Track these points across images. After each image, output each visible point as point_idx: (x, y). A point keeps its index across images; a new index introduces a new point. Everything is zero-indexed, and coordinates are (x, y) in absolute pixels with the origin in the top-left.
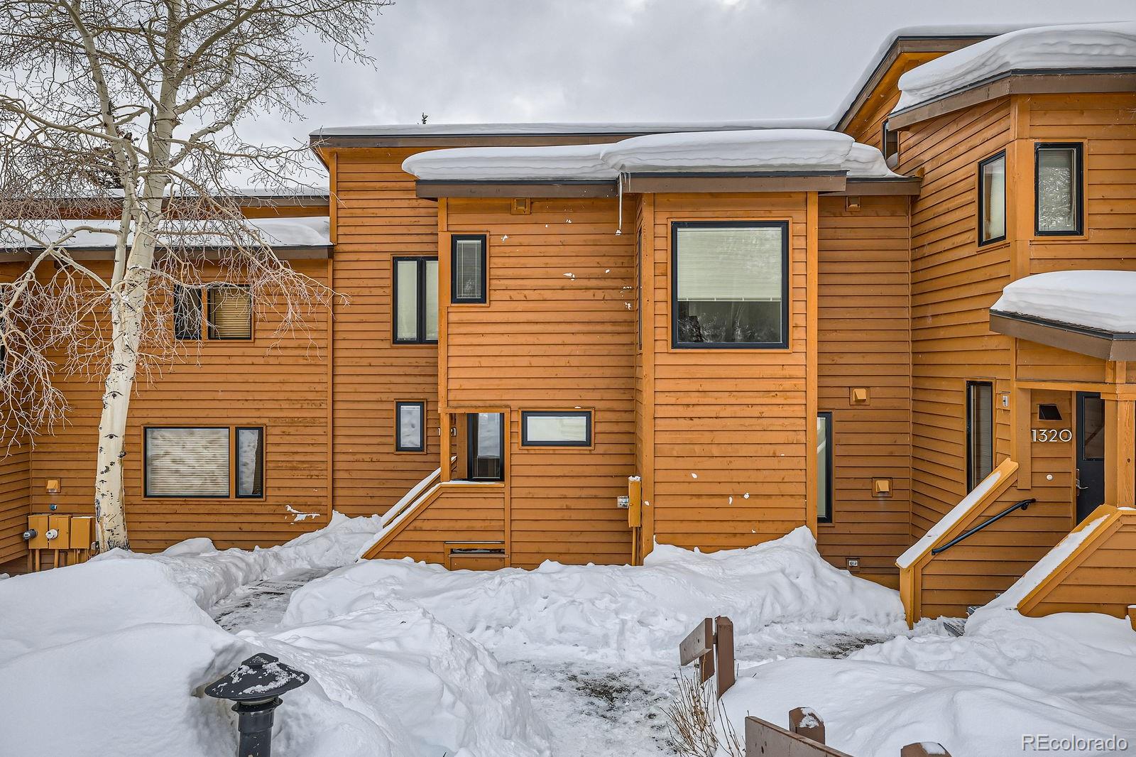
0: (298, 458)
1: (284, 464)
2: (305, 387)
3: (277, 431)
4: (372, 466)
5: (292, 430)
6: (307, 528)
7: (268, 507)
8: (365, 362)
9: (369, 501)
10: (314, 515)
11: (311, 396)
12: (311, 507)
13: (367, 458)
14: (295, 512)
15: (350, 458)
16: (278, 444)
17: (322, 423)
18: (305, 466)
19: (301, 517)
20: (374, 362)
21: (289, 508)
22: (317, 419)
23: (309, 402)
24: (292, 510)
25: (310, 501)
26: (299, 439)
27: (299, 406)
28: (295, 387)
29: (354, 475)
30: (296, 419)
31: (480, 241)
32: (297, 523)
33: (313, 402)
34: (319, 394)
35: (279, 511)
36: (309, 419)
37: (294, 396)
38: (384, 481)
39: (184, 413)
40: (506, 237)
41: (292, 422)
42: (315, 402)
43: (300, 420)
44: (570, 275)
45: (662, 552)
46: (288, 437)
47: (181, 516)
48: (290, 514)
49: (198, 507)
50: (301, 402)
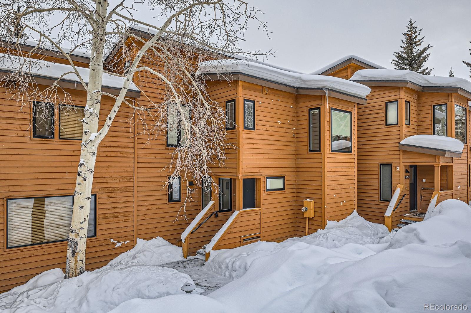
0: (117, 210)
1: (109, 215)
2: (121, 170)
3: (104, 196)
4: (156, 211)
5: (113, 195)
6: (122, 250)
7: (99, 241)
8: (153, 156)
9: (155, 230)
10: (126, 242)
11: (125, 175)
12: (125, 238)
13: (153, 207)
14: (116, 242)
15: (145, 208)
16: (105, 204)
17: (130, 190)
18: (121, 215)
19: (119, 245)
20: (158, 156)
21: (112, 240)
22: (128, 188)
23: (123, 178)
24: (114, 241)
25: (124, 234)
26: (117, 200)
27: (118, 180)
28: (116, 170)
29: (148, 217)
30: (116, 188)
31: (252, 103)
32: (117, 248)
33: (126, 178)
34: (129, 173)
35: (106, 243)
36: (123, 188)
37: (114, 175)
38: (162, 219)
39: (40, 188)
40: (260, 103)
41: (113, 190)
42: (127, 178)
43: (118, 188)
44: (279, 121)
45: (330, 224)
46: (111, 199)
47: (36, 257)
48: (112, 243)
49: (50, 249)
50: (119, 178)
